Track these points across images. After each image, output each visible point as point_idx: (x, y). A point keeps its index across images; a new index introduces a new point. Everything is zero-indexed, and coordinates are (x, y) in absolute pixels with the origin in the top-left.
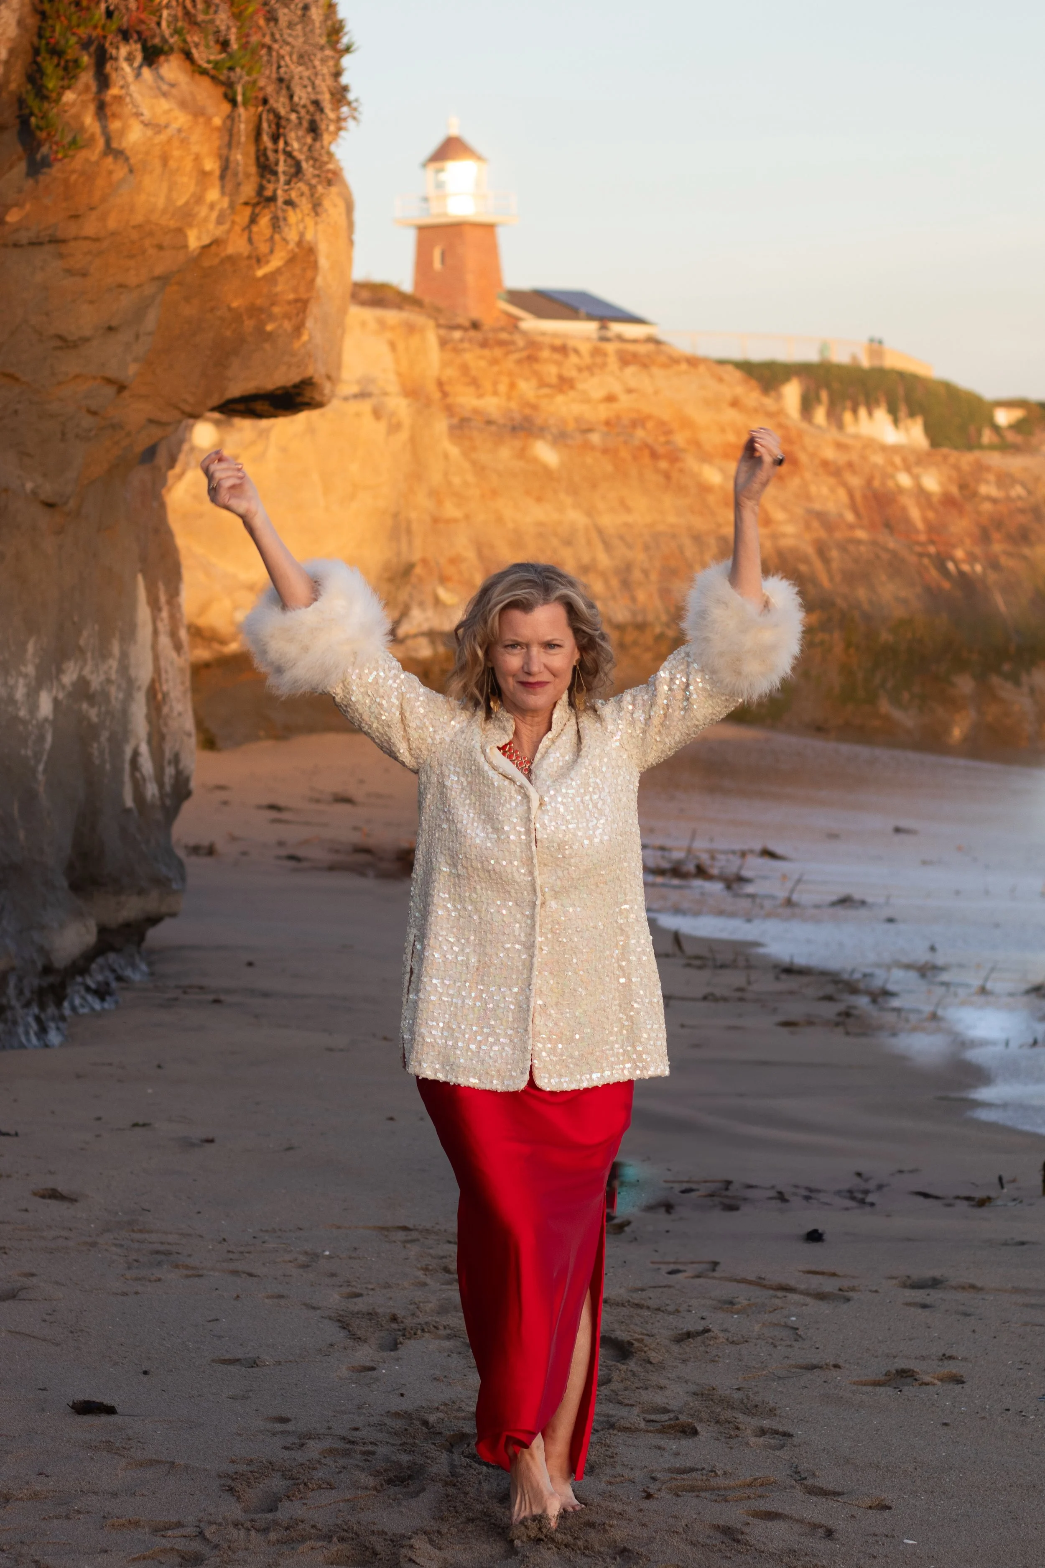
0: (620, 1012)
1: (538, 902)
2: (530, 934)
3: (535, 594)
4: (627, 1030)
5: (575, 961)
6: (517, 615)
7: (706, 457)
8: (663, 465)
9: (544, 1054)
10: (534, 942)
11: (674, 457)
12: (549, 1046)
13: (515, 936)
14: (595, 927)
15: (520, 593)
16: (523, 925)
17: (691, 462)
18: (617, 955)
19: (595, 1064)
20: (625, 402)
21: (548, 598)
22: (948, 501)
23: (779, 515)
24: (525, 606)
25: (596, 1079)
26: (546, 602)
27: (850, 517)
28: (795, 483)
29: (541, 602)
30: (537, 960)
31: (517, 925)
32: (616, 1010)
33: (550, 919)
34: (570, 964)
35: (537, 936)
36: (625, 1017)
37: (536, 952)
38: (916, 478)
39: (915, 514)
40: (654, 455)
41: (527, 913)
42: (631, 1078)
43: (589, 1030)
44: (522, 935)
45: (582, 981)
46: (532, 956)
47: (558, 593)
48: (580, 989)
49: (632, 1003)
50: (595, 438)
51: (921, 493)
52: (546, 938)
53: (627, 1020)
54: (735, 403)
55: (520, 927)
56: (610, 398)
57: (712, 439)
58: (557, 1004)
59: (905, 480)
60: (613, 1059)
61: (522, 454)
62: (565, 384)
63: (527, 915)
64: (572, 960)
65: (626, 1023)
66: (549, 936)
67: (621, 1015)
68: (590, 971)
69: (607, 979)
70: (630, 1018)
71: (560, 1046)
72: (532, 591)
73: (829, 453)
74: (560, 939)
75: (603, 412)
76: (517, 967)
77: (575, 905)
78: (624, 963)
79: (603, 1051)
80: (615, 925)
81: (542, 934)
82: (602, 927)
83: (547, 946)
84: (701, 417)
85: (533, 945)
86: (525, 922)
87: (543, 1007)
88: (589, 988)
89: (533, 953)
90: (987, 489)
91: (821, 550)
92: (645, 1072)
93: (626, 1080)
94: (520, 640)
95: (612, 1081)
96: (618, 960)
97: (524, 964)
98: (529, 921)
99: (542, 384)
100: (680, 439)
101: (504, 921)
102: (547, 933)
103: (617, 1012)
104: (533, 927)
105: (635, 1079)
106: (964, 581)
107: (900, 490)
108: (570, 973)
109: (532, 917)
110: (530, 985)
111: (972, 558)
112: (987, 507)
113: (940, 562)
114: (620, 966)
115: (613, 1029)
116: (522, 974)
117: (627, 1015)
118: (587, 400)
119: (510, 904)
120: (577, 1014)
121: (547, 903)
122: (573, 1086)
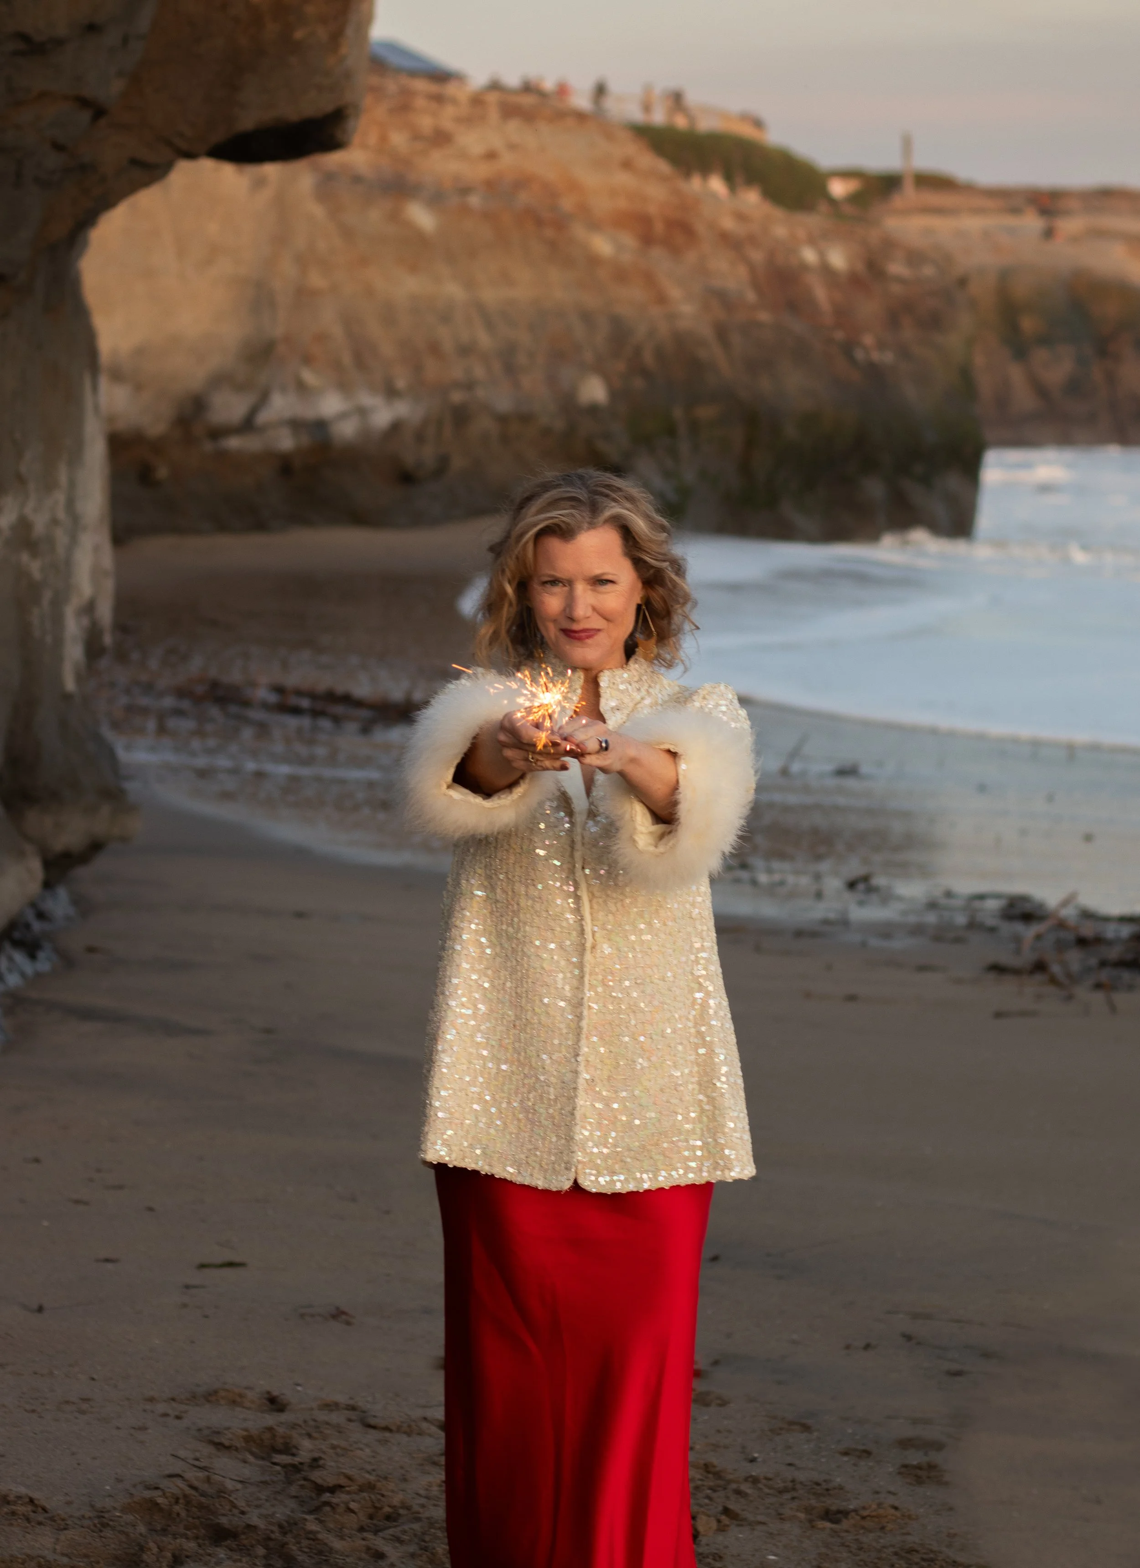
0: (700, 1093)
1: (588, 945)
2: (577, 988)
3: (578, 516)
4: (708, 1117)
5: (633, 1022)
6: (554, 544)
7: (595, 225)
8: (549, 233)
9: (590, 1144)
10: (582, 999)
11: (560, 223)
12: (599, 1133)
13: (557, 988)
14: (663, 979)
15: (558, 515)
16: (569, 975)
17: (579, 231)
18: (695, 1016)
19: (662, 1158)
20: (507, 161)
21: (595, 520)
22: (855, 281)
23: (675, 293)
24: (565, 532)
25: (664, 1179)
26: (592, 526)
27: (751, 296)
28: (691, 257)
29: (586, 525)
30: (584, 1024)
31: (561, 975)
32: (693, 1089)
33: (602, 967)
34: (627, 1027)
35: (586, 991)
36: (705, 1100)
37: (585, 1013)
38: (822, 255)
39: (821, 293)
40: (539, 222)
41: (575, 960)
42: (709, 1179)
43: (653, 1115)
44: (567, 988)
45: (644, 1050)
46: (580, 1017)
47: (607, 514)
48: (640, 1060)
49: (715, 1081)
50: (474, 201)
51: (826, 269)
52: (597, 993)
53: (708, 1103)
54: (627, 165)
55: (564, 978)
56: (491, 156)
57: (602, 205)
58: (609, 1078)
59: (809, 255)
60: (686, 1153)
61: (395, 216)
62: (441, 138)
63: (573, 963)
64: (629, 1022)
65: (707, 1107)
66: (600, 989)
67: (701, 1097)
68: (654, 1037)
69: (680, 1048)
70: (711, 1100)
71: (613, 1134)
72: (573, 511)
73: (728, 224)
74: (614, 994)
75: (483, 171)
76: (560, 1029)
77: (635, 949)
78: (703, 1029)
79: (673, 1142)
80: (690, 977)
81: (592, 987)
82: (671, 979)
83: (596, 1003)
84: (590, 179)
85: (580, 1003)
86: (571, 972)
87: (589, 1082)
88: (652, 1059)
89: (581, 1013)
90: (896, 268)
91: (722, 332)
92: (726, 1172)
93: (703, 1182)
94: (558, 575)
95: (683, 1182)
96: (696, 1024)
97: (568, 1027)
98: (577, 972)
99: (416, 136)
100: (567, 204)
101: (543, 968)
102: (597, 987)
103: (696, 1092)
104: (582, 977)
105: (713, 1181)
106: (874, 371)
107: (804, 267)
108: (627, 1039)
109: (581, 966)
110: (578, 1055)
111: (881, 345)
112: (896, 289)
113: (848, 348)
114: (699, 1033)
115: (688, 1114)
116: (567, 1039)
117: (708, 1097)
118: (463, 155)
119: (552, 946)
120: (637, 1093)
121: (598, 947)
122: (631, 1187)
